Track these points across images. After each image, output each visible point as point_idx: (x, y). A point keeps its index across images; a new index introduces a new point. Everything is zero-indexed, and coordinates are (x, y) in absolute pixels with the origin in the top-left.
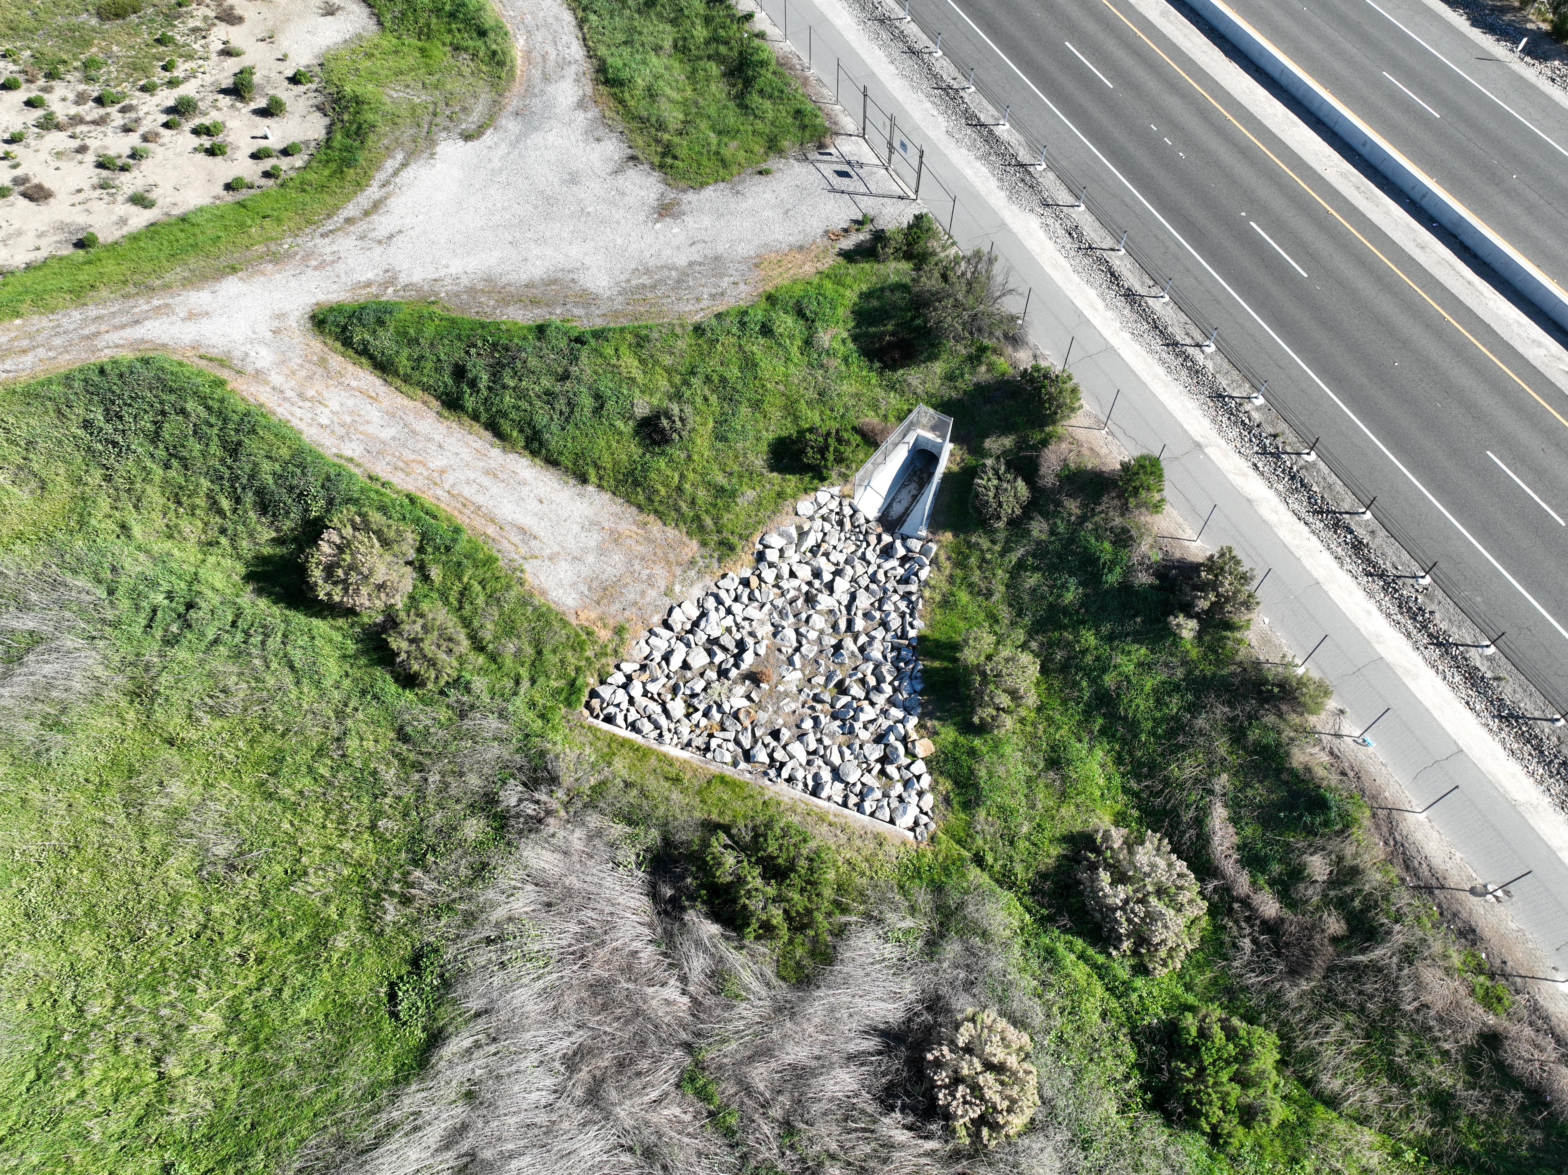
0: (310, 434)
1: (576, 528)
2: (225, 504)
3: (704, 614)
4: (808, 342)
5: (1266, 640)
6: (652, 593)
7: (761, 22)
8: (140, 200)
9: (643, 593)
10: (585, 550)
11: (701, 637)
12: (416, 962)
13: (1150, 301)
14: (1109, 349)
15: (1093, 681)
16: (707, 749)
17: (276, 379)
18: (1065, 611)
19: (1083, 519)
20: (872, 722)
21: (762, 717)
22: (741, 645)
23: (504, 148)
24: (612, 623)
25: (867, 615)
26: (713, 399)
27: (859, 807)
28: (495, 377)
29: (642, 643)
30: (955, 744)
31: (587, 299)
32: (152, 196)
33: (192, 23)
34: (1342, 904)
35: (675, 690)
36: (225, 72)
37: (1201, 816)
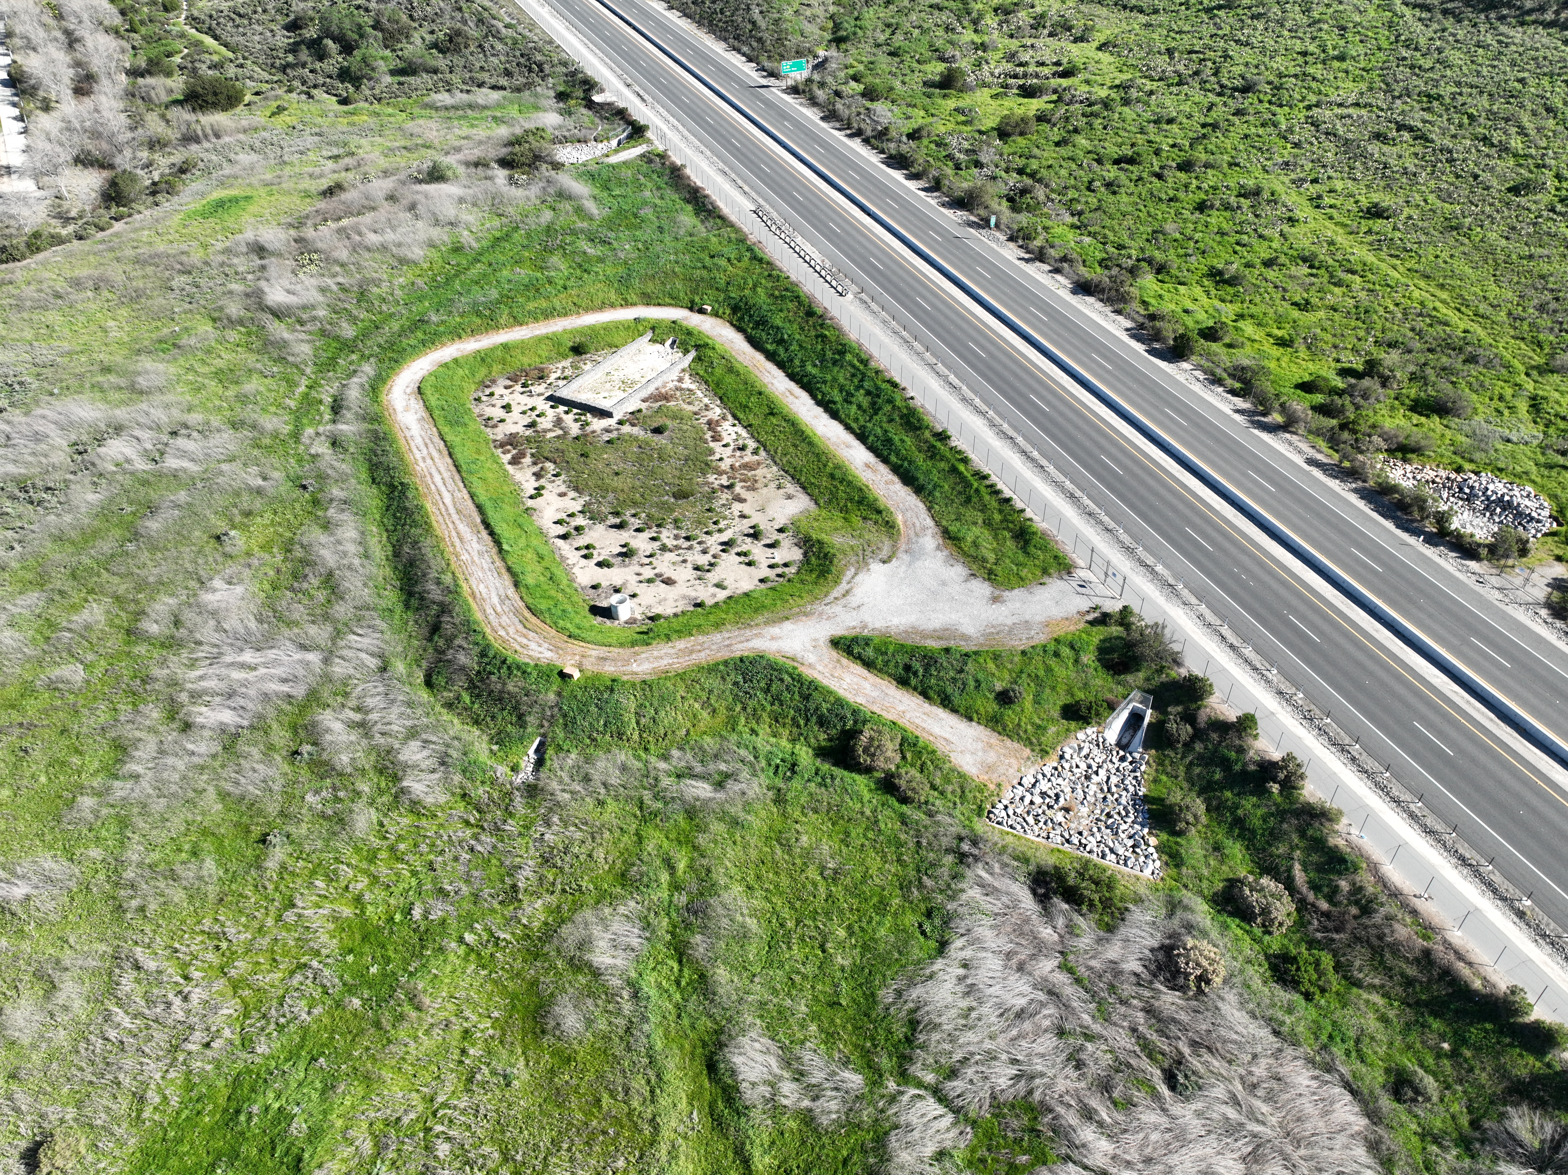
0: (842, 693)
1: (971, 740)
2: (802, 722)
3: (1037, 781)
4: (1076, 661)
5: (1312, 795)
6: (1011, 771)
7: (1029, 513)
8: (719, 586)
9: (1007, 770)
10: (977, 750)
11: (1037, 791)
12: (929, 914)
13: (1242, 649)
14: (1225, 669)
15: (1232, 814)
16: (1048, 838)
17: (820, 668)
18: (1216, 782)
19: (1220, 743)
20: (1126, 830)
21: (1073, 826)
22: (1057, 796)
23: (903, 568)
24: (995, 781)
25: (1117, 785)
26: (1032, 685)
27: (1126, 864)
28: (925, 671)
29: (1010, 791)
30: (1168, 839)
31: (965, 637)
32: (725, 583)
33: (721, 502)
34: (1357, 903)
35: (1028, 813)
36: (745, 526)
37: (1290, 869)
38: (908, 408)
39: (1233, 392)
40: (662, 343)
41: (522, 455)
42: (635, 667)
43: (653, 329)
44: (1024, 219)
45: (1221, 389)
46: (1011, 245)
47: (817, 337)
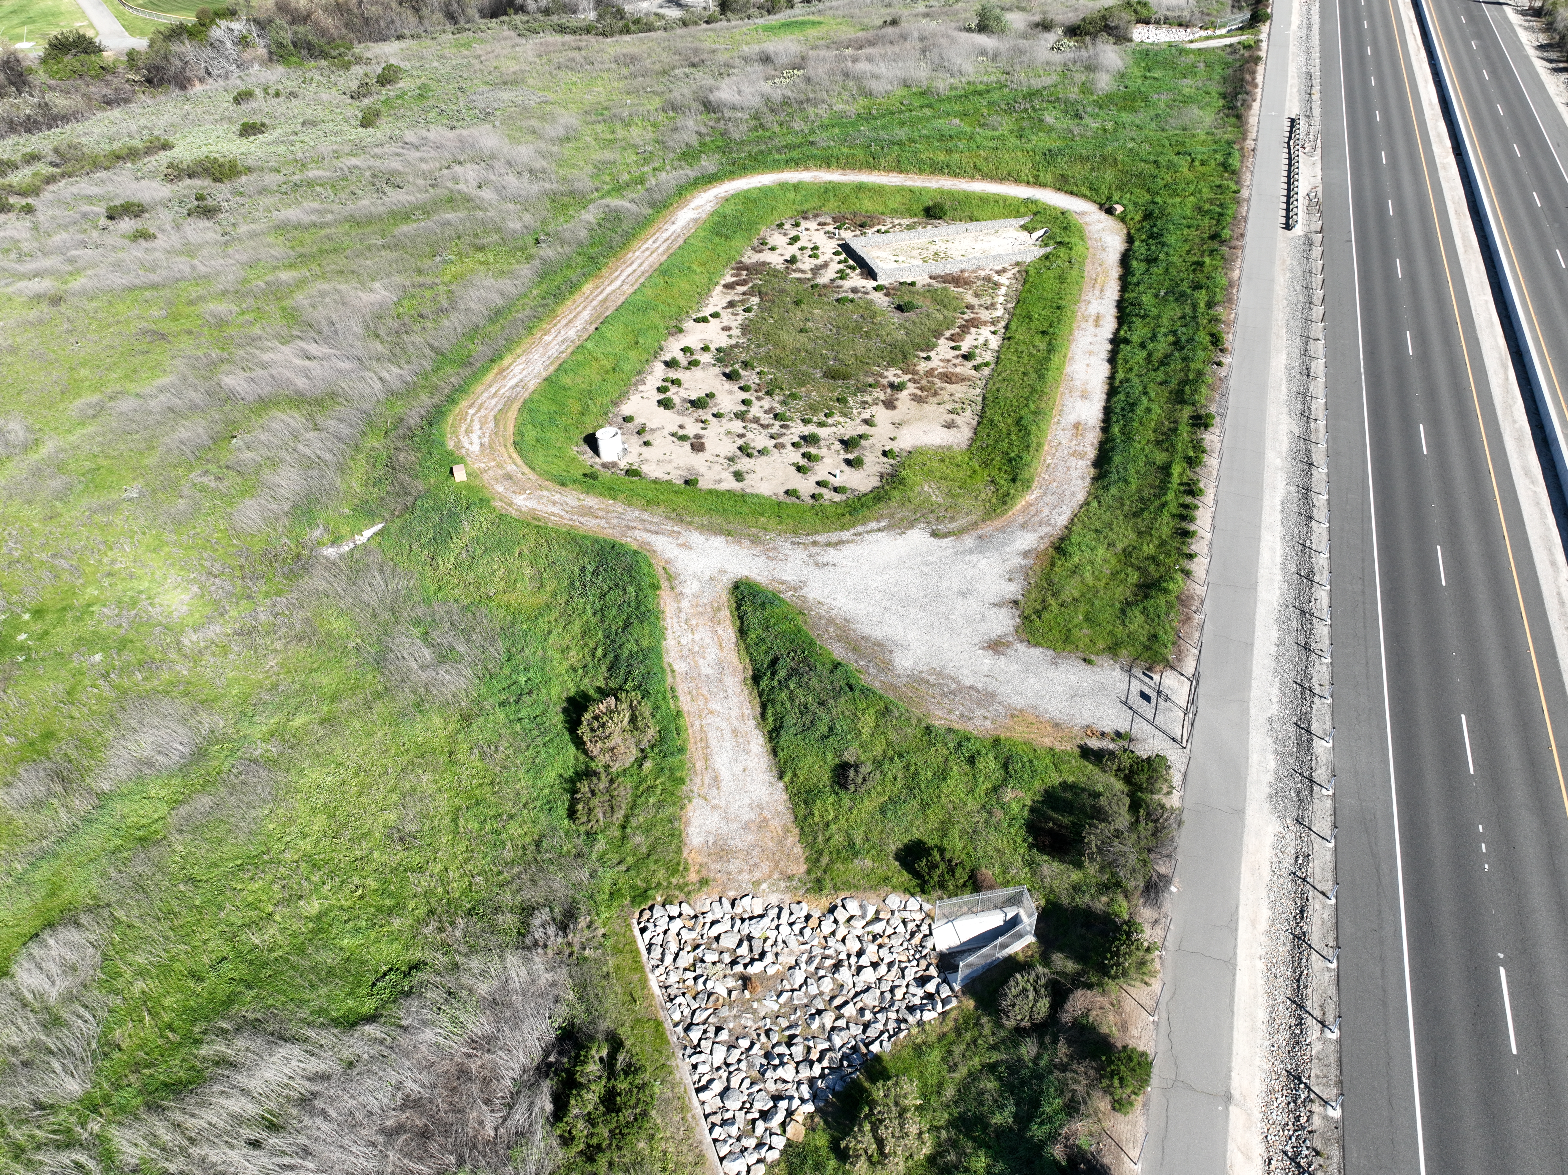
0: (669, 643)
1: (747, 801)
3: (761, 916)
4: (995, 789)
6: (746, 876)
9: (741, 871)
10: (737, 818)
11: (745, 929)
12: (412, 968)
13: (1314, 956)
14: (1230, 964)
16: (671, 1000)
17: (685, 604)
18: (985, 1126)
20: (785, 1081)
21: (724, 1012)
22: (762, 956)
23: (948, 552)
24: (704, 873)
25: (862, 1011)
26: (900, 782)
27: (713, 1127)
28: (789, 677)
29: (708, 901)
30: (817, 1149)
31: (886, 667)
32: (747, 476)
33: (866, 398)
35: (696, 947)
36: (854, 431)
38: (1200, 373)
40: (1032, 232)
41: (746, 283)
42: (520, 499)
43: (1037, 214)
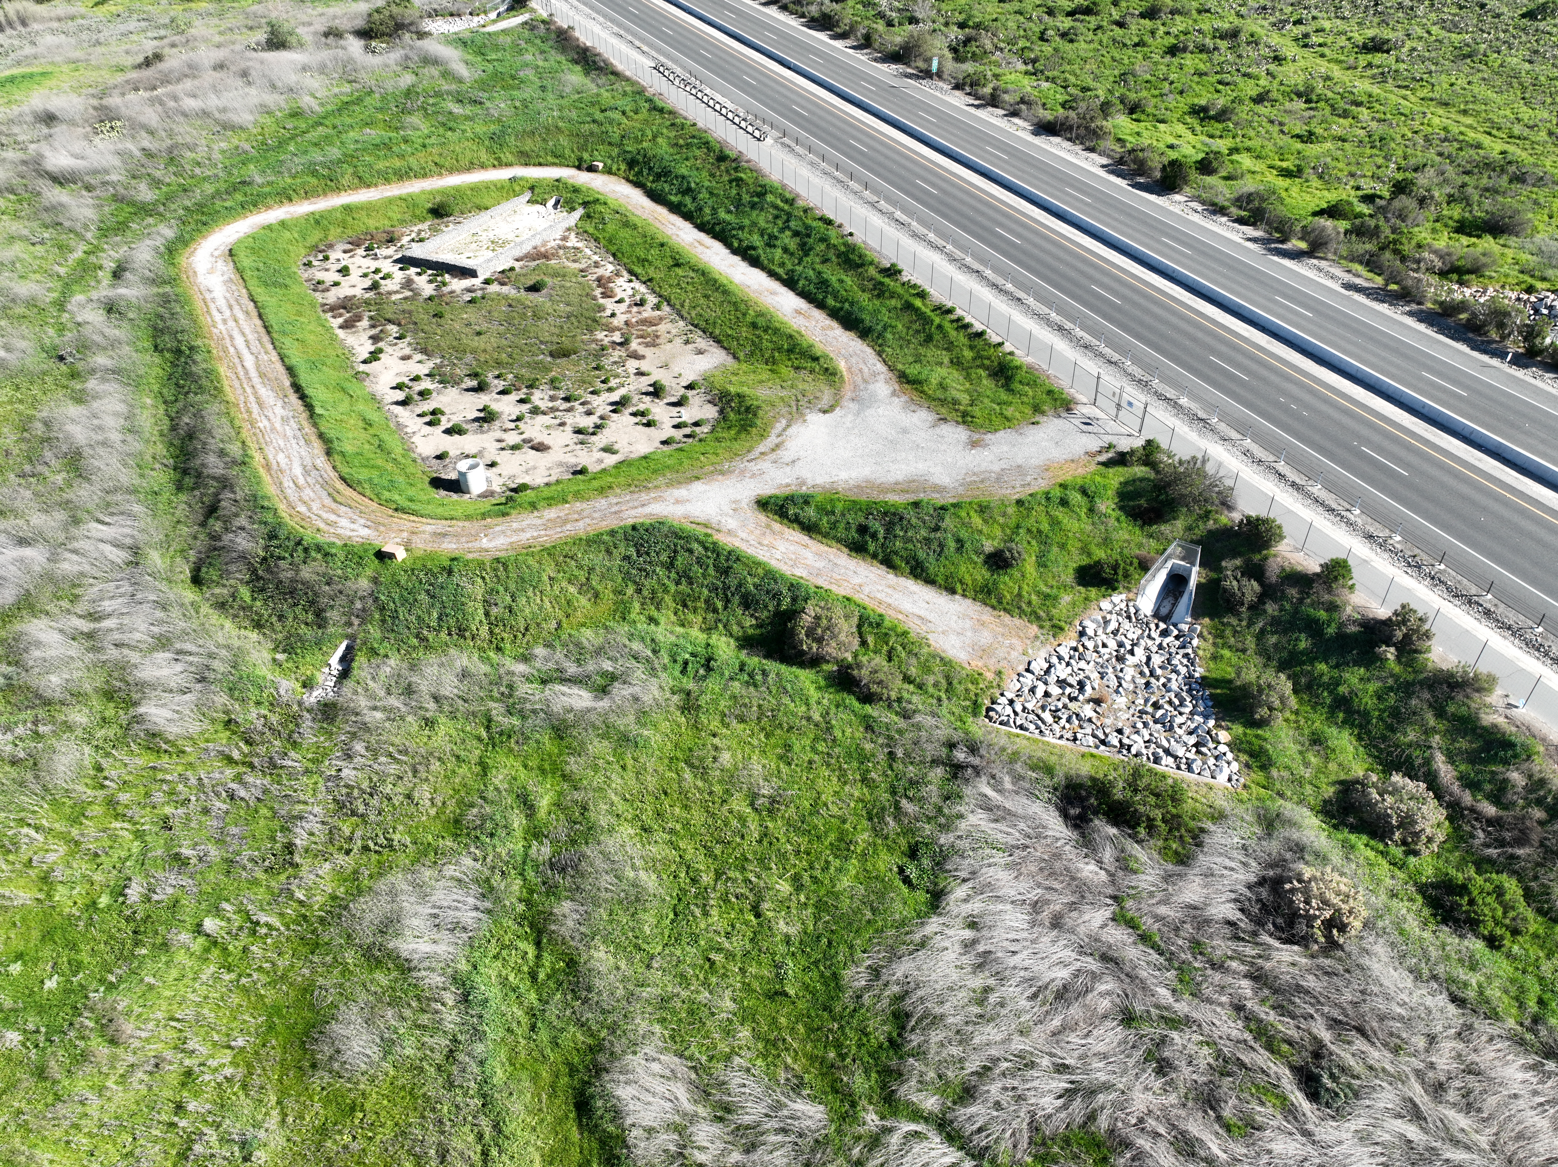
0: (774, 564)
1: (955, 618)
2: (719, 605)
3: (1051, 666)
4: (1091, 510)
5: (1445, 659)
6: (1014, 654)
7: (1008, 347)
8: (608, 450)
9: (1009, 653)
10: (964, 629)
11: (1052, 679)
12: (913, 853)
13: (1309, 488)
14: (1290, 512)
15: (1331, 693)
16: (1075, 739)
17: (744, 535)
18: (1302, 653)
19: (1301, 601)
20: (1184, 723)
21: (1108, 722)
22: (1081, 684)
23: (850, 417)
24: (993, 669)
25: (1161, 667)
26: (1034, 542)
27: (1190, 769)
28: (888, 531)
29: (1015, 681)
30: (1245, 733)
31: (939, 489)
32: (616, 447)
33: (612, 359)
35: (1043, 708)
36: (644, 383)
37: (1428, 762)
38: (846, 244)
39: (1241, 221)
40: (543, 203)
41: (359, 318)
42: (485, 543)
43: (532, 188)
44: (969, 67)
45: (1224, 219)
46: (957, 93)
47: (730, 182)
